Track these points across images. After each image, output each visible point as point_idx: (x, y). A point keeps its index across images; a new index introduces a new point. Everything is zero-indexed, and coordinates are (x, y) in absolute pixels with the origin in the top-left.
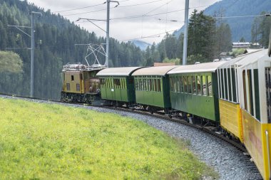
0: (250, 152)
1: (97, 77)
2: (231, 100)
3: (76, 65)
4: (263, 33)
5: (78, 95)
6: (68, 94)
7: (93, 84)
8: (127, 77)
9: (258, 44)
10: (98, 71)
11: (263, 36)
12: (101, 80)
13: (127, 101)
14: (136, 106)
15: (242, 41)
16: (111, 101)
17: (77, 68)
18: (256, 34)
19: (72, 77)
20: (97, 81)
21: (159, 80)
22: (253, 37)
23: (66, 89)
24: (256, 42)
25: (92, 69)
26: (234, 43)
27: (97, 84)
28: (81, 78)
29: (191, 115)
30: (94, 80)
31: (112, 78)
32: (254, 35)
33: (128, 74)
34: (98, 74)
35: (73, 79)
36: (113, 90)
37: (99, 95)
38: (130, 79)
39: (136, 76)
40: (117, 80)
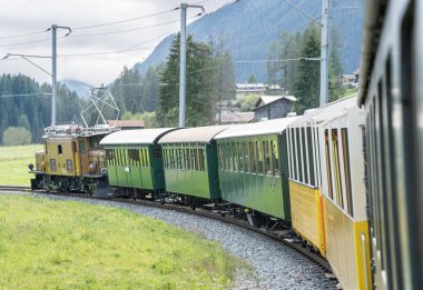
0: (337, 273)
1: (101, 147)
2: (307, 182)
3: (66, 127)
4: (285, 68)
5: (70, 178)
6: (53, 177)
7: (95, 159)
8: (150, 146)
9: (277, 87)
10: (102, 136)
11: (286, 73)
12: (107, 151)
13: (151, 188)
14: (167, 196)
15: (251, 81)
16: (125, 189)
17: (69, 132)
18: (275, 70)
19: (60, 147)
20: (102, 153)
21: (201, 151)
22: (270, 76)
23: (49, 169)
24: (275, 83)
25: (94, 134)
26: (239, 85)
27: (102, 160)
28: (74, 150)
29: (251, 211)
30: (96, 152)
31: (126, 149)
32: (272, 72)
33: (151, 141)
34: (103, 142)
35: (60, 151)
36: (127, 169)
37: (104, 179)
38: (156, 149)
39: (165, 144)
40: (134, 152)
